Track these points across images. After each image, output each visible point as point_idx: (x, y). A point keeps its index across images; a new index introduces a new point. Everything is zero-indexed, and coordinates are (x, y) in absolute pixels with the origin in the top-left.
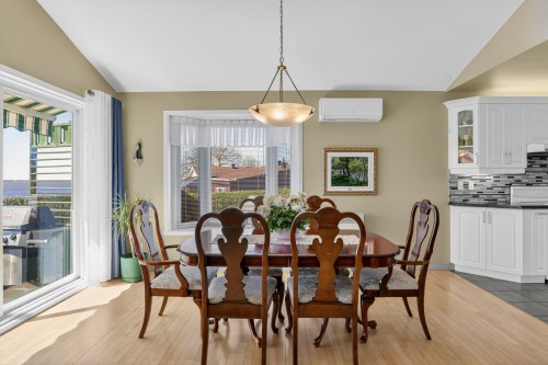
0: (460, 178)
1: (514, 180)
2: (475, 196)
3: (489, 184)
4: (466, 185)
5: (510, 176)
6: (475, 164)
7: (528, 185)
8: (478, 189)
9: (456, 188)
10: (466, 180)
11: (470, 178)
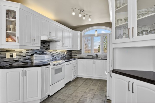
0: (7, 51)
1: (35, 52)
2: (16, 61)
3: (24, 54)
4: (11, 56)
5: (33, 50)
6: (16, 43)
7: (40, 54)
8: (18, 57)
9: (5, 57)
10: (12, 53)
11: (14, 51)
